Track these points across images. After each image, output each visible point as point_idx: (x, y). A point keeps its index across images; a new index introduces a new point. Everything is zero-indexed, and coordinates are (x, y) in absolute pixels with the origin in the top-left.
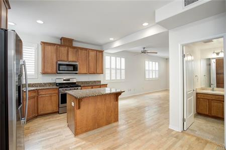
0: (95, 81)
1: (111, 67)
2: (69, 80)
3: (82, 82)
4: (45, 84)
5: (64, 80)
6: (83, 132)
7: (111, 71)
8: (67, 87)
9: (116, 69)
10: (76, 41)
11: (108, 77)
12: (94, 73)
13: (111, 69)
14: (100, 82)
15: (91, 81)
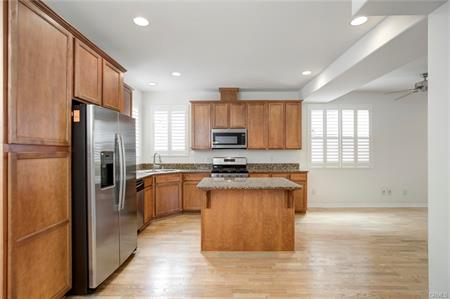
0: (285, 165)
1: (325, 134)
2: (233, 160)
3: (258, 166)
4: (199, 165)
5: (226, 160)
6: (214, 249)
7: (325, 142)
8: (234, 172)
9: (341, 138)
10: (244, 90)
11: (316, 156)
12: (281, 149)
13: (325, 138)
14: (297, 166)
15: (276, 164)
